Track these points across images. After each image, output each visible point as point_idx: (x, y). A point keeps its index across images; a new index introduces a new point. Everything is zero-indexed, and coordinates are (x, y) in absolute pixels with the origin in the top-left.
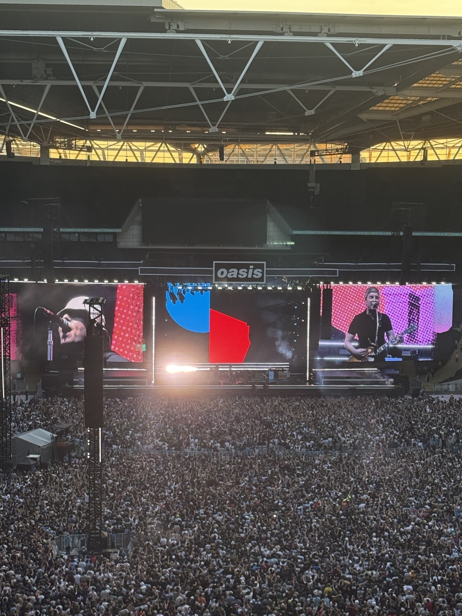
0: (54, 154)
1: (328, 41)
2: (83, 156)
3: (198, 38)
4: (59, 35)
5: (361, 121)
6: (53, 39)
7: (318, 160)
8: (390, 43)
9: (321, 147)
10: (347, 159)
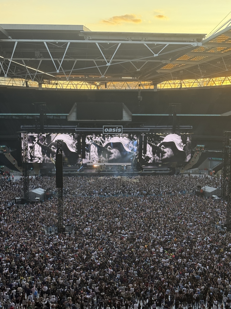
0: (43, 86)
1: (145, 43)
2: (54, 87)
3: (97, 42)
4: (45, 41)
5: (157, 73)
6: (43, 43)
7: (142, 88)
8: (168, 43)
9: (143, 83)
10: (152, 87)
